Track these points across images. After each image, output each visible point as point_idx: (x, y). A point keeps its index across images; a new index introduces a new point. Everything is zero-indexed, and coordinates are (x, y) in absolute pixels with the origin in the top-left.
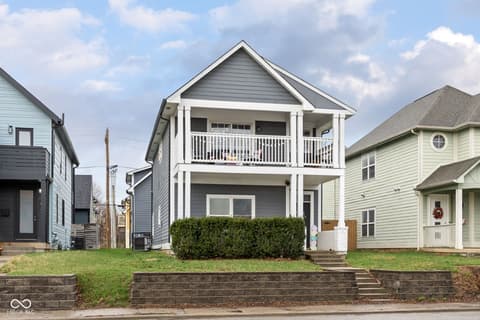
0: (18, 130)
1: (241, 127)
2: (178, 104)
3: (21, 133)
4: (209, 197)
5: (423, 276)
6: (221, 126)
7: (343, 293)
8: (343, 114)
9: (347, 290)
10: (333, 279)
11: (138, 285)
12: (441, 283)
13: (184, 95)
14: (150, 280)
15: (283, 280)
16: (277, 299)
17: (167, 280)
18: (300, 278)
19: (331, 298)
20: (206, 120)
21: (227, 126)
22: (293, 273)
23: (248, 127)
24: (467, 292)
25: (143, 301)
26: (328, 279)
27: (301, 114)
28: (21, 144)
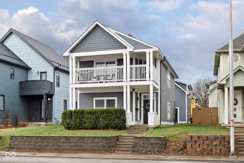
0: (41, 73)
1: (111, 63)
2: (69, 56)
3: (42, 74)
4: (95, 99)
5: (146, 140)
6: (101, 63)
7: (101, 148)
8: (151, 51)
9: (103, 146)
10: (96, 140)
11: (12, 141)
12: (156, 144)
13: (71, 52)
14: (16, 139)
15: (72, 140)
16: (68, 149)
17: (22, 139)
18: (80, 140)
19: (95, 150)
20: (93, 61)
21: (104, 63)
22: (77, 137)
23: (114, 63)
24: (175, 150)
25: (13, 148)
26: (94, 140)
27: (128, 54)
28: (43, 79)
